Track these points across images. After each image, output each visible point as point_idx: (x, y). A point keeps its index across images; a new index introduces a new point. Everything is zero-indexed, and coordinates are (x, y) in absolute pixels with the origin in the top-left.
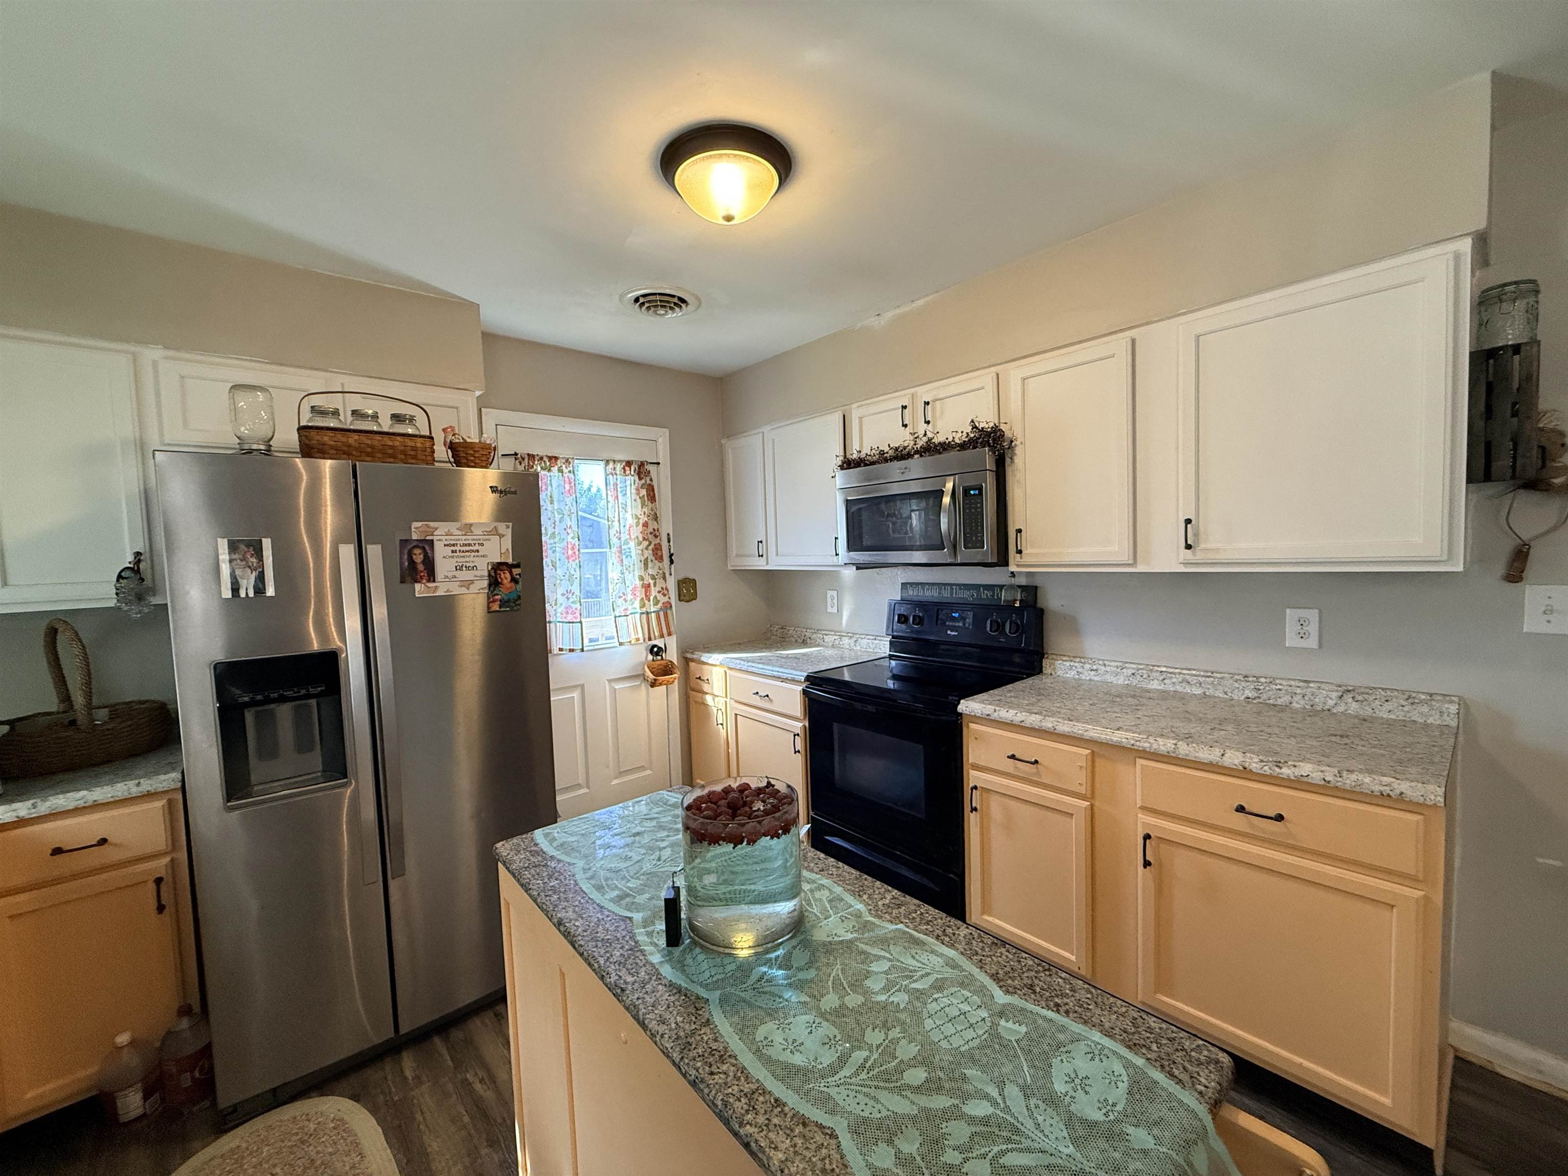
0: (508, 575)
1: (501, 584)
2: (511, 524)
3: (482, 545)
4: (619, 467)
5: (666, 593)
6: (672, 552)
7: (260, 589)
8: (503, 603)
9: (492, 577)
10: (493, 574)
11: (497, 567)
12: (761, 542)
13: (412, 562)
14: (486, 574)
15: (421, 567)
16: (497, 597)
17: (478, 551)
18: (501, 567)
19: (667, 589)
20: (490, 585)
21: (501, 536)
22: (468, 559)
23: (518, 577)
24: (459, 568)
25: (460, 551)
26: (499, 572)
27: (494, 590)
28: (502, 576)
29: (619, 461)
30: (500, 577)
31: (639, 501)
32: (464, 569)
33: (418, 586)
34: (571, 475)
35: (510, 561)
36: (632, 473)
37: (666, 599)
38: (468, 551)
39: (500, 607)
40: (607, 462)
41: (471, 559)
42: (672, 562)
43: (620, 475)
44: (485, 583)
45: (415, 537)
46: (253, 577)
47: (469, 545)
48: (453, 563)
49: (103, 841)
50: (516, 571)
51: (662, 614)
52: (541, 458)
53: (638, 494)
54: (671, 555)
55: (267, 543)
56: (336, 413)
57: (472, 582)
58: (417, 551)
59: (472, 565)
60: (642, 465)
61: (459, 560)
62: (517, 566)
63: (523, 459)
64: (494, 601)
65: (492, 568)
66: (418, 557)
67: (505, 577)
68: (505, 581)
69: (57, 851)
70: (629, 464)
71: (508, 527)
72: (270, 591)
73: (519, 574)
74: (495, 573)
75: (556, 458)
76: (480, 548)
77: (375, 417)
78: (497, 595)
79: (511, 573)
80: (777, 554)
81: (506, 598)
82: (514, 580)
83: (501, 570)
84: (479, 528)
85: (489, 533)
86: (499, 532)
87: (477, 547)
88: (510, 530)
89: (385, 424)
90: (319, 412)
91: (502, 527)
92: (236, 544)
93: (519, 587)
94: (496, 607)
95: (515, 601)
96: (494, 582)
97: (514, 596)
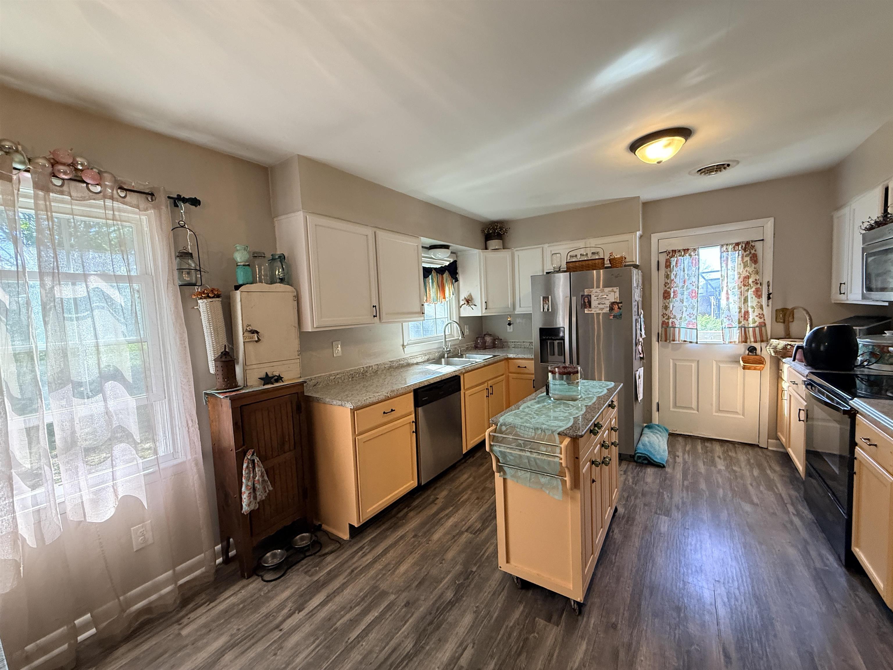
1: (614, 309)
3: (607, 296)
4: (730, 247)
5: (762, 316)
6: (771, 291)
7: (548, 310)
8: (615, 316)
10: (611, 306)
11: (613, 303)
12: (843, 284)
13: (584, 302)
15: (587, 304)
17: (606, 298)
19: (762, 314)
20: (610, 310)
21: (615, 292)
22: (602, 301)
23: (621, 307)
24: (599, 304)
25: (600, 298)
26: (613, 305)
27: (611, 312)
29: (730, 244)
30: (614, 307)
31: (742, 264)
32: (601, 304)
33: (586, 309)
34: (697, 256)
35: (618, 301)
36: (740, 249)
37: (762, 320)
38: (603, 298)
39: (613, 318)
40: (722, 246)
41: (604, 301)
42: (769, 298)
43: (731, 251)
44: (608, 309)
45: (586, 294)
46: (547, 306)
48: (597, 302)
49: (525, 367)
50: (620, 305)
51: (757, 329)
52: (679, 251)
53: (743, 260)
54: (769, 295)
55: (550, 297)
56: (576, 256)
57: (603, 308)
58: (586, 298)
59: (604, 303)
60: (748, 243)
61: (599, 301)
62: (621, 303)
63: (670, 253)
64: (611, 315)
65: (611, 304)
66: (586, 301)
67: (616, 307)
69: (519, 367)
70: (738, 244)
72: (550, 310)
75: (688, 250)
77: (587, 254)
78: (613, 313)
79: (618, 306)
82: (619, 308)
84: (607, 290)
85: (610, 291)
86: (613, 291)
87: (605, 296)
88: (618, 290)
89: (590, 257)
90: (572, 257)
91: (615, 289)
92: (544, 298)
93: (621, 311)
94: (611, 317)
95: (619, 316)
96: (611, 309)
97: (619, 314)
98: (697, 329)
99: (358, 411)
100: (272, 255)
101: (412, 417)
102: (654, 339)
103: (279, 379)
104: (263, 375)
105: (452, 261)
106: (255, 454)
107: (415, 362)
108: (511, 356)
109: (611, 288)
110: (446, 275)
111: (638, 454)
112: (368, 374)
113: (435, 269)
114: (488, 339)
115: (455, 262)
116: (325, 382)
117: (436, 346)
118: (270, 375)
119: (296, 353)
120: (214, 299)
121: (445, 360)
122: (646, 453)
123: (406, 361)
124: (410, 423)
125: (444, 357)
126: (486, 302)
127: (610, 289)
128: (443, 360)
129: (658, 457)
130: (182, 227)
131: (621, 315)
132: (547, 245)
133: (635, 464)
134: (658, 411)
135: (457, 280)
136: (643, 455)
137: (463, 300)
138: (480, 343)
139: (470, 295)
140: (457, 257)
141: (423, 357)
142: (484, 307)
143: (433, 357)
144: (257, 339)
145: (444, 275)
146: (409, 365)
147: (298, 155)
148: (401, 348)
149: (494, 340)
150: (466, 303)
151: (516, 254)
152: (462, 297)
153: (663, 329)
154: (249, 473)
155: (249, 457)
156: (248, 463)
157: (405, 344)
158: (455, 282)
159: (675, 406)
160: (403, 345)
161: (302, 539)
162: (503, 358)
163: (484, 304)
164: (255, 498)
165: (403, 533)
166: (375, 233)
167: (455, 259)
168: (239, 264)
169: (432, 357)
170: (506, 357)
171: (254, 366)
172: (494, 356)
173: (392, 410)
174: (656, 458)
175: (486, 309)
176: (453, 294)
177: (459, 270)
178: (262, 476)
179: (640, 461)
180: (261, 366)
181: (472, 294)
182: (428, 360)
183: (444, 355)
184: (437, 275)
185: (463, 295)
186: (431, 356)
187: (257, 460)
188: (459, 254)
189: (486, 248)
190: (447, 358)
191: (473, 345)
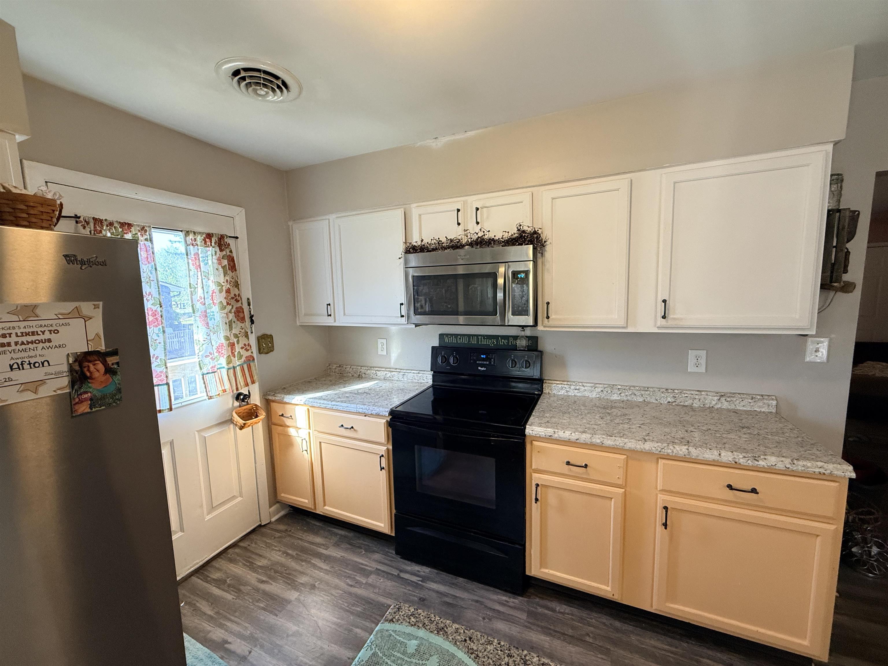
0: (100, 366)
1: (91, 378)
2: (101, 303)
3: (57, 332)
4: (199, 238)
5: (249, 348)
6: (252, 313)
8: (93, 403)
9: (77, 372)
10: (77, 368)
11: (83, 359)
12: (329, 305)
14: (65, 368)
16: (84, 396)
17: (49, 341)
18: (89, 358)
19: (249, 345)
20: (73, 383)
21: (86, 319)
22: (32, 353)
23: (115, 366)
25: (16, 343)
26: (87, 364)
27: (80, 388)
28: (92, 368)
29: (200, 233)
30: (89, 370)
31: (221, 270)
32: (26, 366)
34: (148, 243)
35: (102, 348)
36: (213, 244)
37: (249, 353)
38: (32, 342)
39: (91, 408)
40: (187, 233)
41: (39, 352)
42: (252, 322)
43: (201, 246)
44: (65, 381)
47: (33, 333)
50: (111, 360)
51: (245, 366)
52: (111, 224)
53: (220, 264)
54: (251, 317)
57: (42, 382)
59: (39, 360)
60: (222, 237)
61: (14, 356)
62: (114, 353)
63: (88, 223)
64: (81, 402)
65: (75, 361)
67: (97, 369)
68: (96, 375)
70: (209, 236)
71: (96, 307)
73: (117, 363)
74: (80, 365)
75: (130, 225)
76: (53, 336)
78: (86, 393)
79: (105, 363)
80: (345, 315)
81: (98, 394)
82: (110, 371)
83: (90, 361)
85: (68, 316)
86: (78, 314)
87: (47, 336)
88: (100, 310)
91: (86, 307)
93: (117, 378)
94: (84, 408)
95: (113, 396)
96: (79, 378)
97: (112, 389)
98: (168, 384)
109: (73, 305)
131: (119, 390)
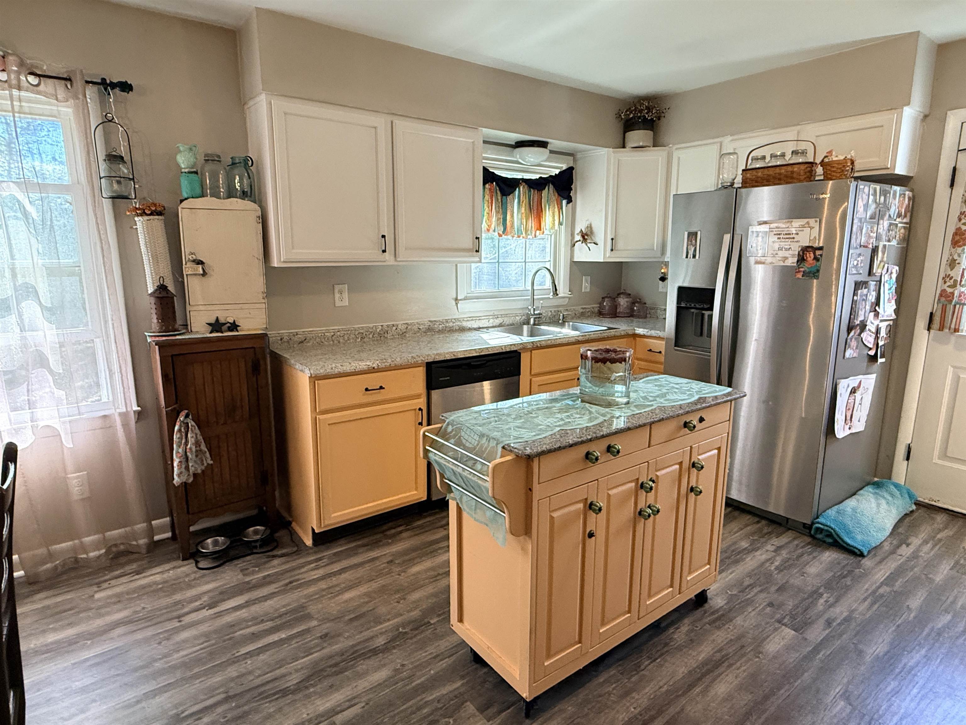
0: (812, 255)
1: (806, 260)
2: (818, 220)
3: (797, 234)
8: (805, 274)
9: (801, 256)
10: (801, 253)
11: (805, 249)
16: (801, 269)
17: (794, 238)
18: (808, 249)
20: (798, 261)
21: (812, 228)
22: (787, 243)
23: (819, 256)
24: (780, 249)
25: (782, 238)
26: (806, 252)
27: (801, 265)
28: (808, 255)
30: (806, 256)
32: (784, 249)
35: (815, 245)
38: (787, 238)
39: (803, 276)
41: (789, 243)
44: (796, 259)
46: (693, 249)
47: (789, 234)
49: (661, 352)
50: (819, 253)
56: (764, 158)
57: (787, 258)
59: (789, 247)
61: (780, 244)
62: (820, 249)
64: (799, 272)
65: (802, 250)
67: (810, 256)
68: (809, 259)
69: (650, 350)
71: (816, 222)
73: (821, 255)
74: (803, 253)
77: (783, 155)
79: (814, 254)
81: (808, 270)
82: (816, 259)
83: (808, 251)
84: (797, 223)
85: (803, 226)
86: (807, 225)
87: (794, 236)
88: (818, 224)
89: (789, 159)
90: (756, 159)
91: (812, 222)
92: (690, 234)
93: (818, 264)
94: (800, 276)
95: (814, 273)
96: (801, 259)
97: (814, 270)
99: (320, 382)
100: (232, 158)
101: (422, 402)
102: (921, 323)
103: (234, 326)
104: (213, 320)
105: (564, 167)
106: (190, 417)
107: (475, 326)
108: (640, 331)
109: (806, 221)
110: (548, 193)
111: (817, 525)
112: (389, 336)
113: (528, 182)
114: (623, 302)
115: (571, 169)
116: (318, 340)
117: (520, 305)
118: (222, 320)
119: (261, 296)
120: (151, 217)
121: (528, 328)
122: (833, 526)
123: (459, 323)
124: (415, 410)
125: (528, 323)
126: (612, 239)
127: (803, 222)
128: (525, 327)
129: (859, 537)
130: (110, 121)
131: (818, 271)
132: (729, 138)
133: (809, 539)
134: (908, 459)
135: (570, 200)
136: (826, 528)
137: (578, 234)
138: (607, 308)
139: (590, 227)
140: (575, 160)
141: (491, 321)
142: (609, 247)
143: (511, 322)
144: (201, 272)
145: (545, 193)
146: (462, 330)
147: (256, 8)
148: (454, 303)
149: (633, 303)
150: (581, 239)
151: (676, 154)
152: (577, 230)
153: (940, 305)
154: (181, 438)
155: (182, 419)
156: (180, 426)
157: (459, 298)
158: (568, 203)
159: (944, 455)
160: (456, 299)
161: (256, 532)
162: (623, 333)
163: (609, 241)
164: (187, 468)
165: (379, 555)
166: (392, 122)
167: (571, 165)
168: (183, 170)
169: (507, 321)
170: (630, 332)
171: (201, 308)
172: (610, 329)
173: (381, 388)
174: (853, 538)
175: (612, 250)
176: (560, 224)
177: (577, 184)
178: (197, 444)
179: (819, 536)
180: (210, 308)
181: (593, 226)
182: (500, 325)
183: (529, 319)
184: (530, 191)
185: (581, 226)
186: (506, 319)
187: (191, 423)
188: (579, 156)
189: (624, 147)
190: (534, 324)
191: (596, 310)
